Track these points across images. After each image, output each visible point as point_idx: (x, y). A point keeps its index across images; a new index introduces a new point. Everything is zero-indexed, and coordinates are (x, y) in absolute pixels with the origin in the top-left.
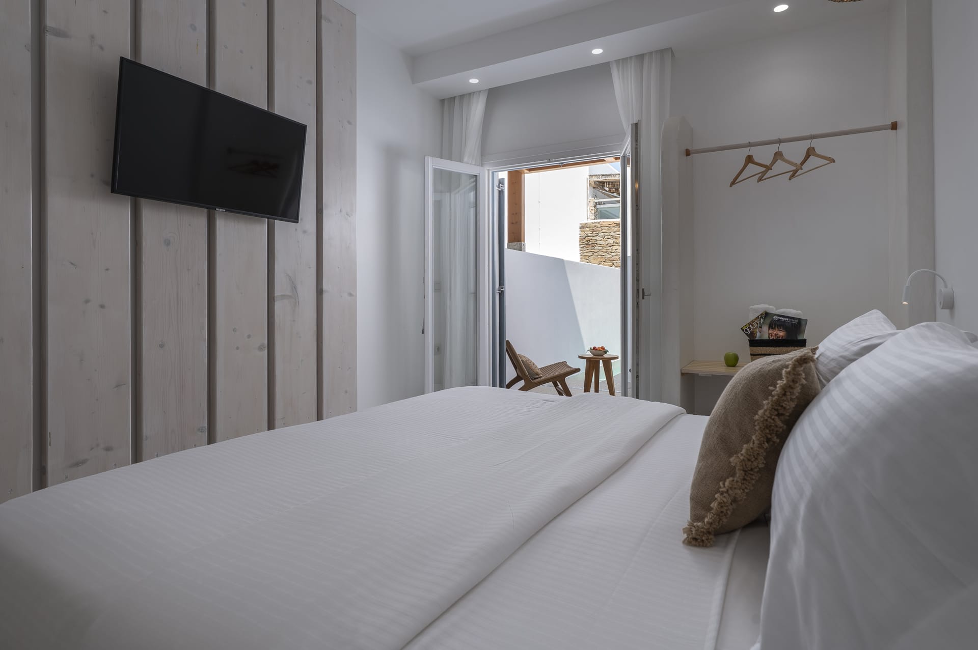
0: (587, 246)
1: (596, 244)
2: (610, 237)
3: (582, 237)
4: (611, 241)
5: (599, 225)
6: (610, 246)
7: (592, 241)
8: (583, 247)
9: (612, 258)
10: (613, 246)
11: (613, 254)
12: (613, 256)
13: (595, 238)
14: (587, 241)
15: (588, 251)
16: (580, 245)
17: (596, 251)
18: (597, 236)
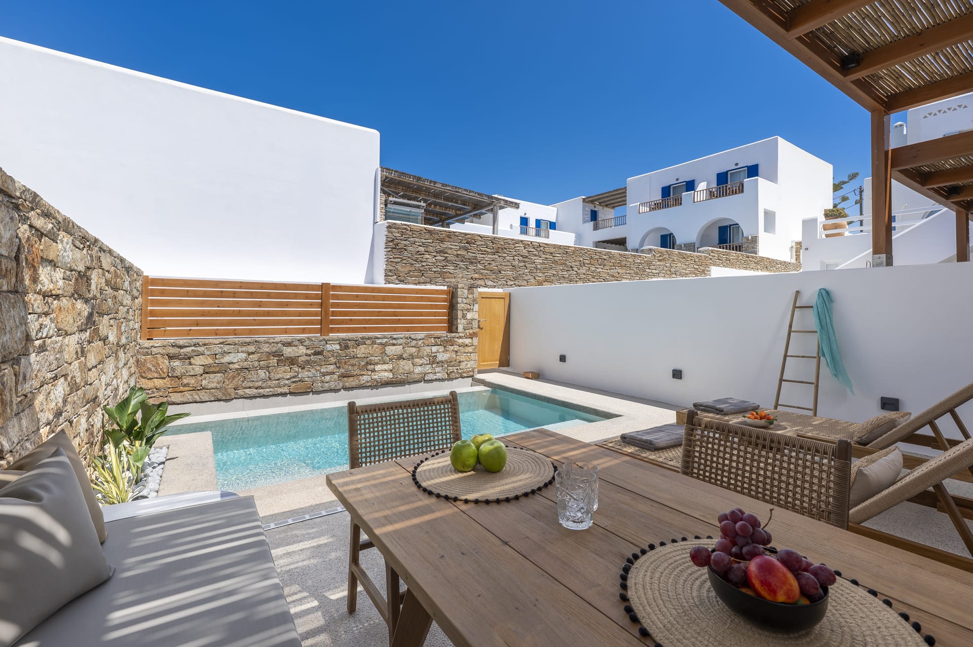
0: (394, 251)
1: (405, 249)
2: (421, 244)
3: (389, 239)
4: (422, 249)
5: (409, 229)
6: (420, 255)
7: (400, 246)
8: (389, 251)
9: (422, 269)
10: (423, 254)
11: (423, 264)
12: (423, 266)
13: (404, 242)
14: (395, 244)
15: (396, 256)
16: (386, 248)
17: (405, 258)
18: (406, 240)
